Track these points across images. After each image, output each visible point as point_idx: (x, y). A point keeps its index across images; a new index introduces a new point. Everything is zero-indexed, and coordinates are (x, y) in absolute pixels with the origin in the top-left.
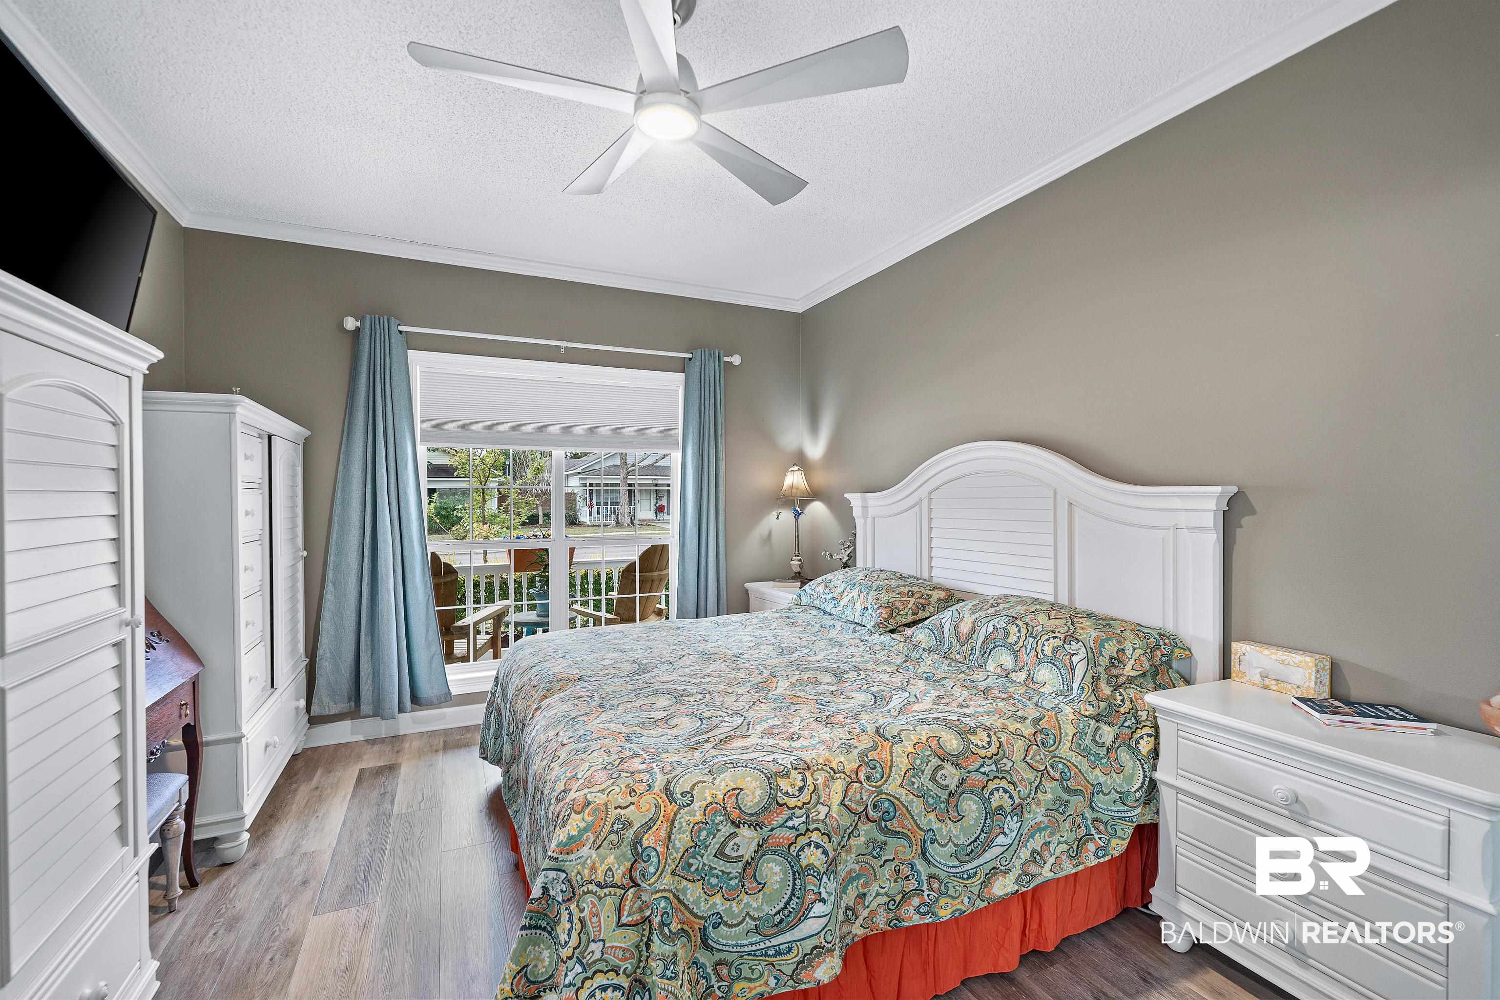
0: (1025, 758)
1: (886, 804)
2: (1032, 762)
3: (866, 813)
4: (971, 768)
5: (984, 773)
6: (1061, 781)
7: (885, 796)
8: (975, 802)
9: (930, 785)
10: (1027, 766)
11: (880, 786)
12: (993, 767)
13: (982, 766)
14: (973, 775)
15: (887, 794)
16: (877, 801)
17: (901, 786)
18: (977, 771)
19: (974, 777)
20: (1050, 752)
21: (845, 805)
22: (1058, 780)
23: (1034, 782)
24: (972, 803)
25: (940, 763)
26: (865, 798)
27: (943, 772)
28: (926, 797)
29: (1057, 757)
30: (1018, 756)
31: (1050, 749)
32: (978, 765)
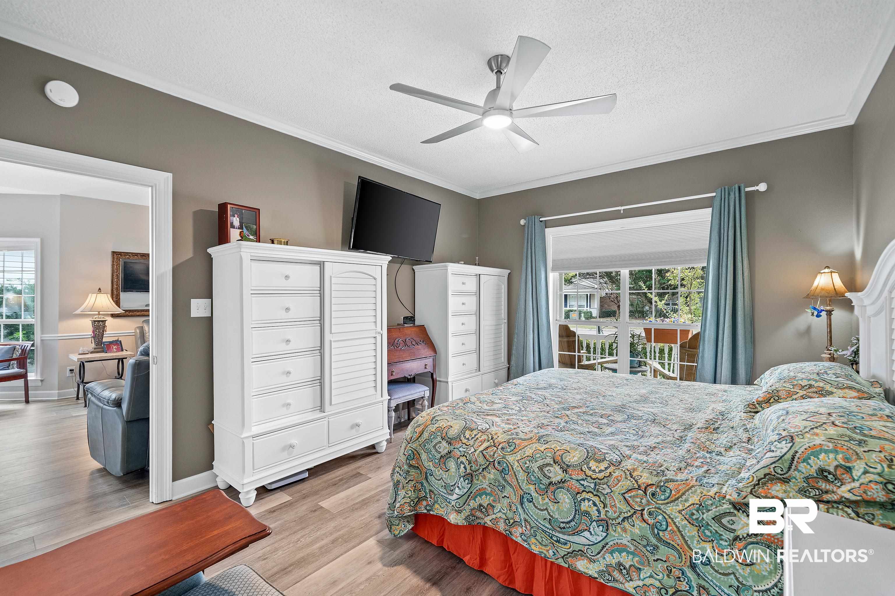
0: (624, 493)
1: (505, 465)
2: (629, 499)
3: (494, 463)
4: (574, 477)
5: (583, 485)
6: (653, 527)
7: (506, 461)
8: (568, 498)
9: (536, 470)
10: (623, 500)
11: (506, 455)
12: (592, 486)
13: (583, 480)
14: (574, 482)
15: (507, 460)
16: (500, 461)
17: (518, 461)
18: (577, 480)
19: (573, 483)
20: (657, 504)
21: (483, 453)
22: (650, 525)
23: (624, 513)
24: (566, 497)
25: (552, 462)
26: (495, 456)
27: (551, 468)
28: (530, 474)
29: (661, 509)
30: (619, 489)
31: (658, 502)
32: (580, 477)
